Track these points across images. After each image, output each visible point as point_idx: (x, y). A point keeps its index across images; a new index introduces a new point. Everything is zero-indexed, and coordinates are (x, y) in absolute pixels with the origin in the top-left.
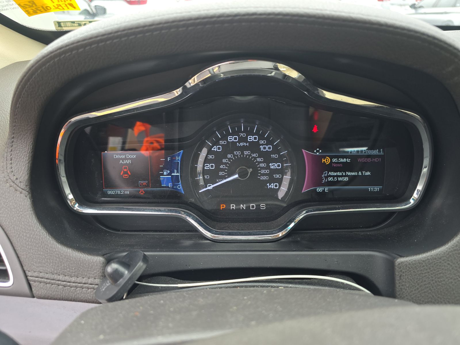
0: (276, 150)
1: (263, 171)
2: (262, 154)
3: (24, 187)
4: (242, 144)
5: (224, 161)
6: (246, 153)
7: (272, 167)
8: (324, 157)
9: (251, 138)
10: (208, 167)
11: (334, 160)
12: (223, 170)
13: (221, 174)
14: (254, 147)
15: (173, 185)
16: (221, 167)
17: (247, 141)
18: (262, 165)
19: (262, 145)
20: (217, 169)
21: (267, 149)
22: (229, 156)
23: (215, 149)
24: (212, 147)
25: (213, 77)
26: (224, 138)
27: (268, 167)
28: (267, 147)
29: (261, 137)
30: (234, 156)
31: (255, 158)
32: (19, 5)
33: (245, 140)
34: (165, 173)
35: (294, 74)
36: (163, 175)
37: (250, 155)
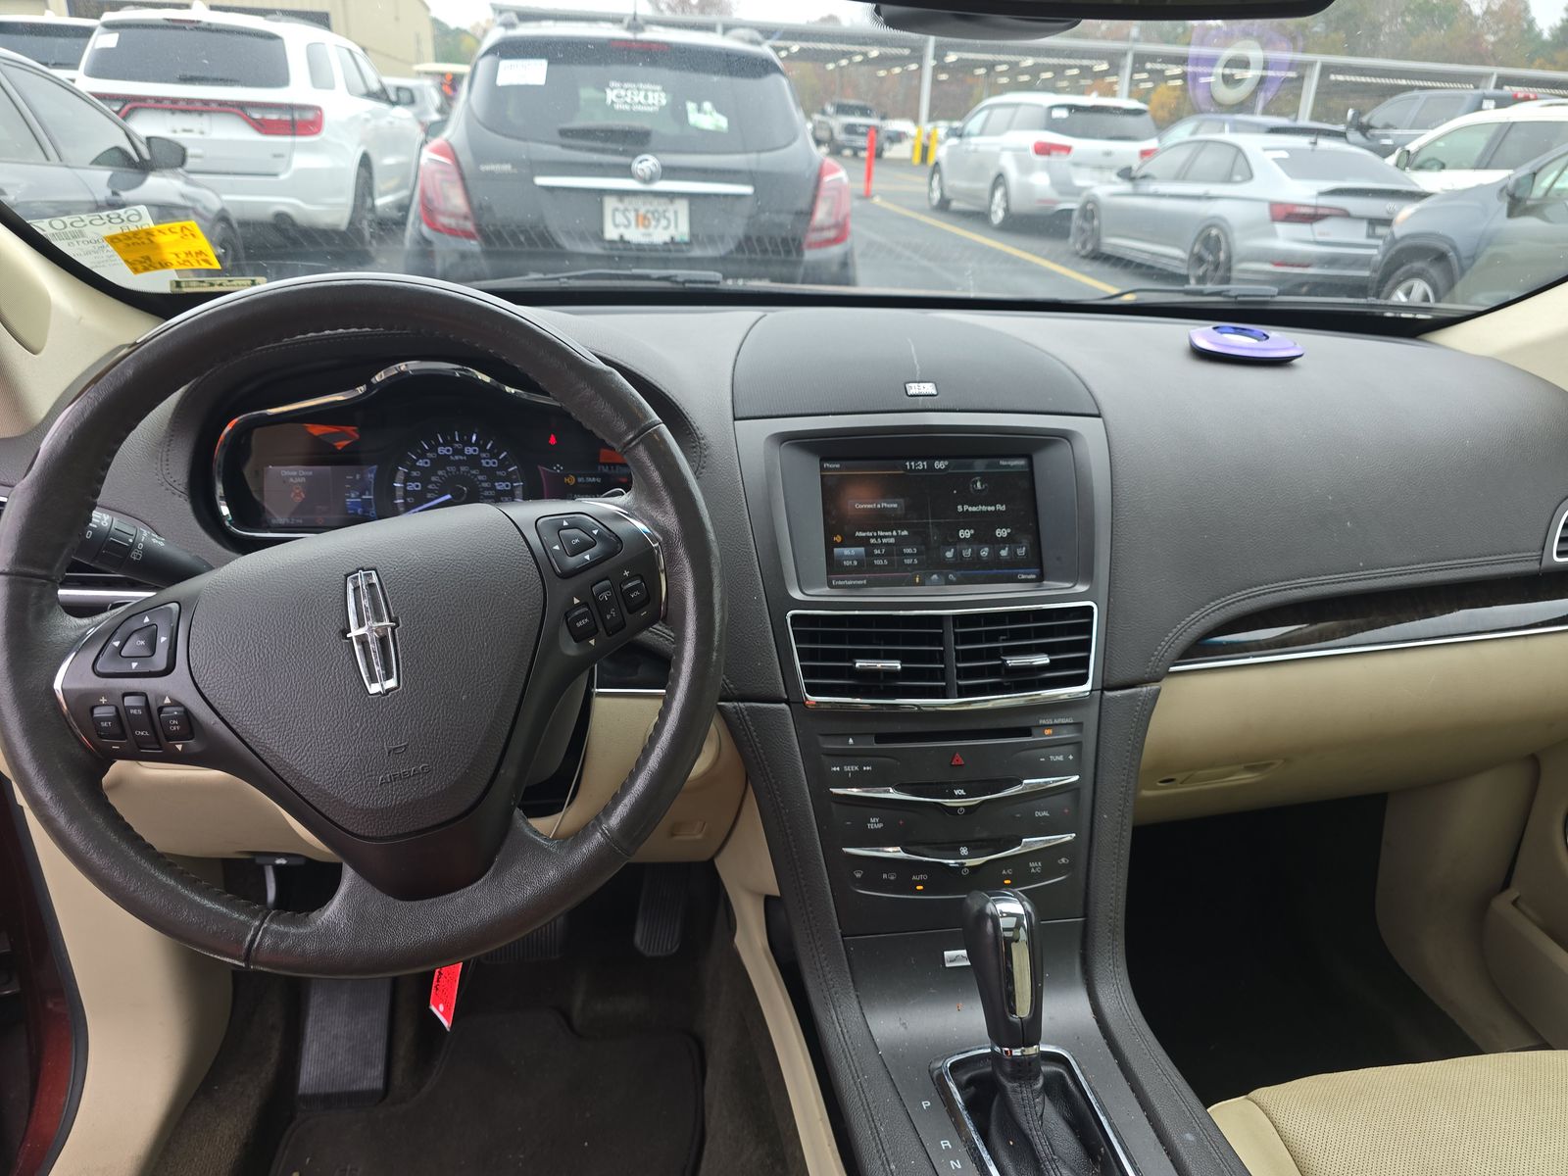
0: (503, 465)
1: (486, 493)
2: (483, 470)
3: (182, 489)
4: (457, 458)
5: (433, 479)
6: (463, 469)
7: (498, 488)
8: (567, 476)
9: (469, 450)
10: (412, 486)
11: (580, 480)
12: (432, 491)
13: (429, 496)
14: (473, 461)
15: (364, 512)
16: (430, 487)
17: (464, 454)
18: (485, 485)
19: (484, 459)
20: (425, 490)
21: (491, 464)
22: (440, 473)
23: (420, 463)
24: (417, 461)
26: (433, 449)
27: (493, 488)
28: (491, 462)
29: (483, 449)
30: (447, 472)
31: (476, 476)
32: (126, 261)
33: (461, 452)
34: (353, 495)
35: (487, 379)
36: (349, 497)
37: (468, 472)
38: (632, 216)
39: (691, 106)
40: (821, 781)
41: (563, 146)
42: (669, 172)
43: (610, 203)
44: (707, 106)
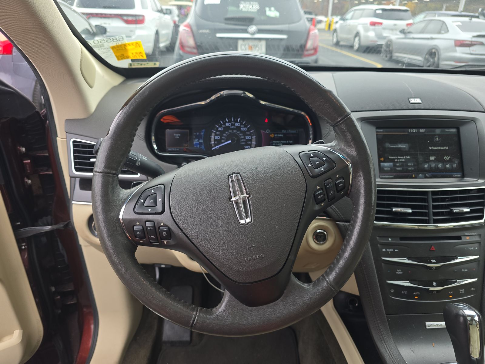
0: (249, 130)
1: (242, 140)
2: (242, 132)
3: (143, 138)
4: (232, 127)
5: (224, 135)
6: (235, 131)
7: (247, 138)
8: (271, 134)
9: (237, 124)
10: (217, 137)
11: (276, 135)
12: (223, 139)
13: (223, 141)
14: (238, 128)
15: (200, 146)
16: (223, 138)
17: (235, 126)
18: (242, 137)
19: (242, 127)
20: (221, 139)
21: (244, 130)
22: (227, 133)
23: (220, 129)
24: (219, 128)
25: (221, 95)
26: (224, 124)
27: (245, 138)
28: (244, 129)
29: (242, 124)
30: (229, 132)
31: (239, 134)
32: (116, 56)
33: (234, 125)
34: (196, 140)
36: (195, 141)
37: (236, 132)
38: (247, 46)
39: (267, 9)
40: (378, 255)
41: (226, 24)
42: (260, 31)
43: (240, 42)
44: (273, 9)
